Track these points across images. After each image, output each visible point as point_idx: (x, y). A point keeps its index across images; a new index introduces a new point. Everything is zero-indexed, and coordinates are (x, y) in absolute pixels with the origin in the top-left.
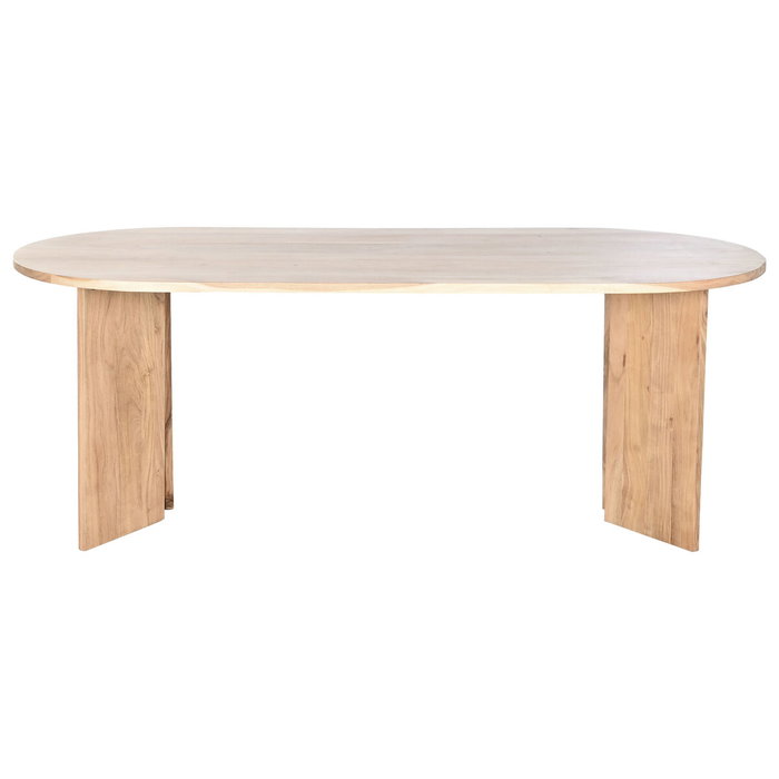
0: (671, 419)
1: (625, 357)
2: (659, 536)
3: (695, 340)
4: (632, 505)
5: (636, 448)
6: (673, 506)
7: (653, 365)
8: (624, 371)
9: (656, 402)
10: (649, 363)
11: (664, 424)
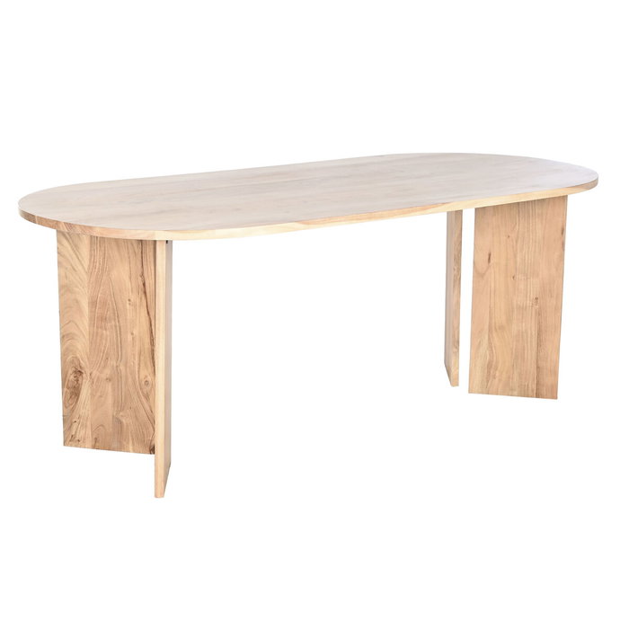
0: (537, 299)
1: (490, 255)
2: (524, 394)
3: (560, 232)
4: (497, 374)
5: (502, 328)
6: (538, 367)
7: (518, 259)
8: (488, 268)
9: (522, 286)
10: (515, 256)
11: (529, 303)
